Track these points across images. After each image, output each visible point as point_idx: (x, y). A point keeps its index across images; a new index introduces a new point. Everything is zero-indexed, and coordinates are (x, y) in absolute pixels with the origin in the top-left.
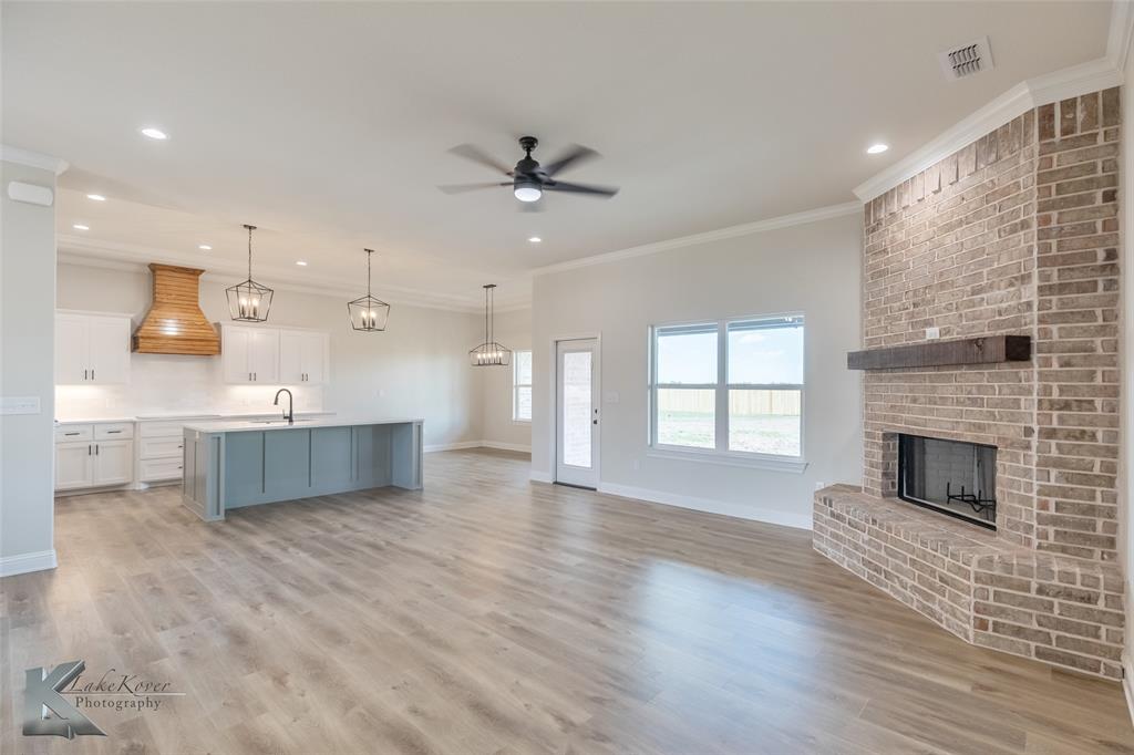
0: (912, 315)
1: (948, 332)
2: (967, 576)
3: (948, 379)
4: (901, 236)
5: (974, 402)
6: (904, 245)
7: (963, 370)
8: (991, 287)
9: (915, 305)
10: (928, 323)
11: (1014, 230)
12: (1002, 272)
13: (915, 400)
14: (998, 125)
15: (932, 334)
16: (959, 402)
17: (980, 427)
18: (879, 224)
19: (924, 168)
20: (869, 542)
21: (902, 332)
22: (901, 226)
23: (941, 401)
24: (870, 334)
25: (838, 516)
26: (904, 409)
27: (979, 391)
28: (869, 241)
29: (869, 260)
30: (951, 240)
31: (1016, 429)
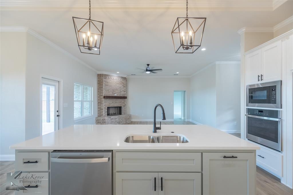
0: (112, 92)
3: (118, 100)
4: (110, 82)
5: (120, 102)
7: (119, 99)
8: (122, 91)
9: (113, 91)
10: (115, 94)
12: (123, 90)
13: (113, 103)
14: (123, 77)
15: (116, 95)
16: (119, 103)
17: (121, 105)
18: (106, 78)
19: (114, 75)
20: (118, 120)
21: (110, 94)
22: (110, 80)
23: (117, 102)
24: (105, 93)
25: (112, 119)
26: (111, 104)
27: (121, 101)
28: (104, 80)
29: (104, 82)
30: (118, 85)
31: (124, 105)
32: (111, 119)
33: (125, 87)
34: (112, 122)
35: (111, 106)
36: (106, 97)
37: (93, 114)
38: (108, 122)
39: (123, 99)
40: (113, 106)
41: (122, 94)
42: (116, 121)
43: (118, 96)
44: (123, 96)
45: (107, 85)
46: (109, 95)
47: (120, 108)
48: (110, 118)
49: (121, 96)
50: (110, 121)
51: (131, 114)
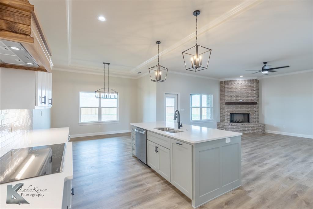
0: (236, 98)
1: (243, 101)
2: (260, 127)
3: (244, 106)
4: (234, 87)
5: (248, 109)
6: (234, 88)
7: (246, 105)
8: (250, 96)
10: (240, 99)
11: (253, 91)
12: (252, 95)
13: (237, 109)
14: (251, 79)
15: (241, 101)
17: (249, 112)
18: (228, 84)
19: (239, 80)
20: (242, 128)
21: (234, 100)
22: (234, 86)
23: (242, 109)
24: (226, 100)
25: (234, 126)
26: (235, 110)
27: (249, 107)
28: (226, 86)
29: (226, 89)
30: (244, 90)
31: (254, 112)
32: (232, 126)
33: (255, 91)
34: (233, 129)
35: (234, 112)
36: (228, 104)
37: (213, 119)
38: (229, 128)
39: (252, 105)
40: (236, 113)
41: (250, 99)
42: (238, 129)
43: (244, 101)
44: (251, 102)
45: (229, 91)
46: (231, 102)
47: (248, 115)
48: (231, 124)
49: (248, 101)
50: (231, 127)
51: (265, 123)
